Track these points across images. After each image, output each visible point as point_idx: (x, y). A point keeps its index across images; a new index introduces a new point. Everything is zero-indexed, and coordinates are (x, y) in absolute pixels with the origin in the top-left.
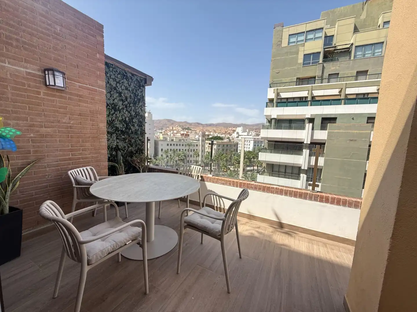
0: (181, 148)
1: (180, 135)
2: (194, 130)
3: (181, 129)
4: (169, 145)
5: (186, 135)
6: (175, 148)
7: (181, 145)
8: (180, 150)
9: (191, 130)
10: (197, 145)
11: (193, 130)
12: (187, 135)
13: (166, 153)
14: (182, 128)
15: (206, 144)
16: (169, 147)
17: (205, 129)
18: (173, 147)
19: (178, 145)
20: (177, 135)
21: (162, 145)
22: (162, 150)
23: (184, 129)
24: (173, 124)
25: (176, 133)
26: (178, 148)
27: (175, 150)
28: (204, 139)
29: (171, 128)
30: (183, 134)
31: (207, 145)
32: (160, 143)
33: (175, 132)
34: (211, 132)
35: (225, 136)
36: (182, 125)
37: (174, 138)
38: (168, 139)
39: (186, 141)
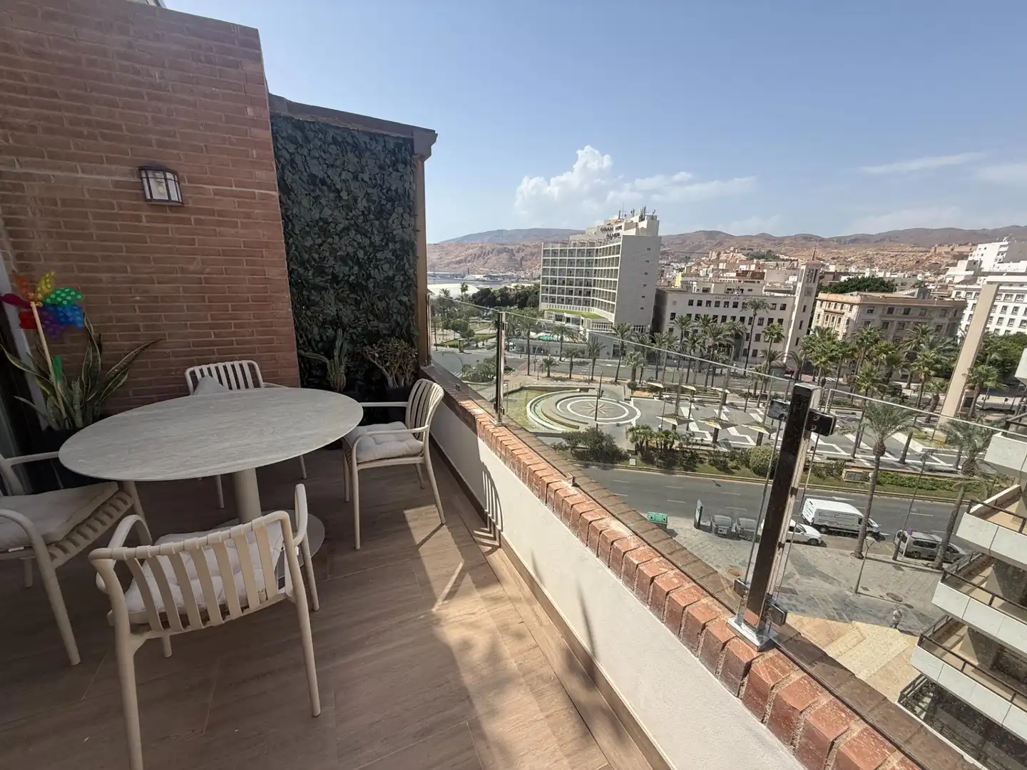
0: (730, 312)
1: (734, 275)
2: (787, 260)
3: (744, 258)
4: (695, 303)
5: (754, 274)
6: (710, 312)
7: (731, 305)
8: (724, 319)
9: (776, 258)
10: (783, 307)
11: (783, 260)
12: (757, 276)
13: (683, 324)
14: (747, 255)
15: (819, 302)
16: (694, 310)
17: (831, 253)
18: (703, 311)
19: (722, 304)
20: (725, 275)
21: (675, 303)
22: (673, 315)
23: (751, 257)
24: (720, 244)
25: (724, 271)
26: (720, 312)
27: (711, 317)
28: (814, 286)
29: (714, 256)
30: (745, 273)
31: (821, 306)
32: (670, 298)
33: (722, 266)
34: (852, 262)
35: (906, 276)
36: (749, 246)
37: (713, 285)
38: (694, 286)
39: (750, 293)
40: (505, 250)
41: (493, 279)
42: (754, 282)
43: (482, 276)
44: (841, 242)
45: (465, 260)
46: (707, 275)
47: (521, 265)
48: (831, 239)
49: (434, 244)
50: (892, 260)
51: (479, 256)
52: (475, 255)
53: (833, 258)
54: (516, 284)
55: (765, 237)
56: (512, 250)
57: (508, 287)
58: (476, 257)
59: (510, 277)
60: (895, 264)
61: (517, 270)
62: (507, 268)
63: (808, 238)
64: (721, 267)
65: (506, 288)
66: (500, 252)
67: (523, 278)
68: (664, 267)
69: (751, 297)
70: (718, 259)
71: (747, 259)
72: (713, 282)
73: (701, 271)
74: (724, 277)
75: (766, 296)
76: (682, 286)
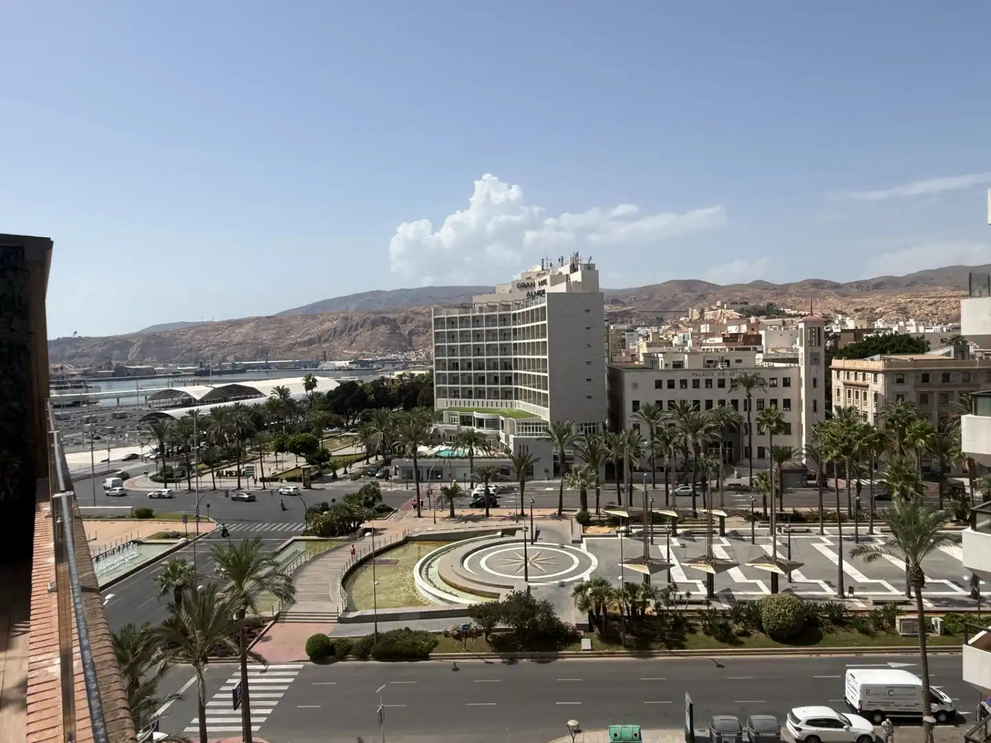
0: (716, 394)
1: (720, 340)
2: (795, 316)
3: (736, 315)
4: (665, 385)
5: (747, 338)
6: (689, 395)
7: (715, 383)
8: (709, 404)
9: (781, 314)
10: (787, 383)
11: (790, 316)
12: (752, 341)
13: (653, 416)
14: (741, 311)
15: (834, 373)
16: (665, 395)
17: (853, 303)
18: (678, 394)
19: (703, 384)
20: (708, 341)
21: (635, 386)
22: (636, 404)
23: (746, 313)
24: (702, 297)
25: (707, 335)
26: (703, 394)
27: (690, 403)
28: (821, 351)
29: (695, 315)
30: (734, 337)
31: (838, 377)
32: (629, 378)
33: (704, 328)
34: (881, 315)
35: (945, 329)
36: (743, 298)
37: (686, 356)
38: (660, 360)
39: (739, 365)
40: (384, 321)
41: (365, 365)
42: (749, 349)
43: (347, 362)
44: (863, 287)
45: (319, 339)
46: (685, 343)
47: (410, 343)
48: (850, 285)
49: (268, 317)
50: (930, 308)
51: (342, 332)
52: (335, 332)
53: (857, 310)
54: (401, 373)
55: (761, 286)
56: (394, 320)
57: (388, 376)
58: (336, 333)
59: (394, 362)
60: (937, 314)
61: (404, 350)
62: (388, 347)
63: (818, 284)
64: (703, 331)
65: (383, 379)
66: (375, 324)
67: (415, 363)
68: (624, 334)
69: (740, 371)
70: (703, 318)
71: (740, 317)
72: (686, 353)
73: (676, 338)
74: (707, 345)
75: (762, 368)
76: (645, 361)
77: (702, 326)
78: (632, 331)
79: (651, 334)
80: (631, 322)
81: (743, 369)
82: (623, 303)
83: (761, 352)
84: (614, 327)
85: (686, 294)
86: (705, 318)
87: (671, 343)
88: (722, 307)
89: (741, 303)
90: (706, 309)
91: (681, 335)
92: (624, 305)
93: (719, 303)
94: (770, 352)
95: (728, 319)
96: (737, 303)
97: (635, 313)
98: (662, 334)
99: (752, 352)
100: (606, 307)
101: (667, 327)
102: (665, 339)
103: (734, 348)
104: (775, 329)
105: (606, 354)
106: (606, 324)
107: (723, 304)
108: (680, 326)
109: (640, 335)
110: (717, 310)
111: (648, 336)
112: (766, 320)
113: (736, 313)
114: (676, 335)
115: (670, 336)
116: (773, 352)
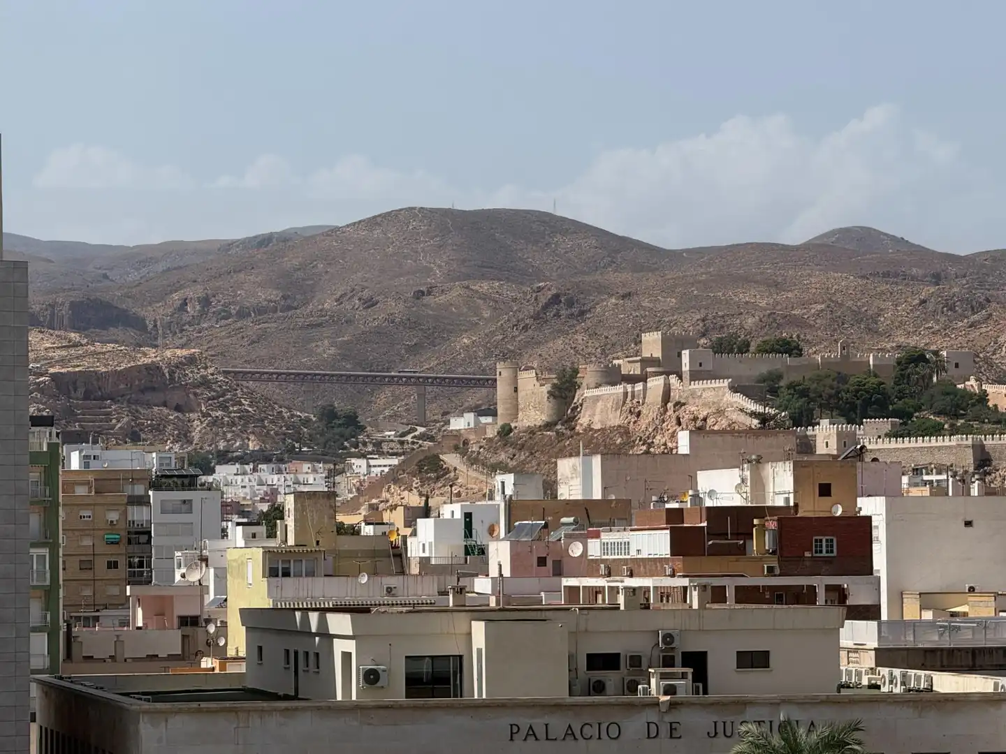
37: (479, 630)
38: (340, 647)
39: (754, 681)
68: (143, 501)
69: (763, 713)
70: (570, 421)
71: (764, 419)
72: (480, 611)
73: (426, 526)
74: (589, 567)
75: (874, 697)
76: (258, 653)
77: (566, 466)
78: (189, 483)
79: (289, 503)
80: (184, 436)
81: (776, 704)
82: (137, 323)
83: (869, 612)
84: (86, 460)
85: (484, 287)
86: (583, 420)
87: (398, 554)
88: (669, 366)
89: (767, 349)
90: (588, 374)
91: (452, 511)
92: (146, 335)
93: (652, 344)
94: (912, 611)
95: (699, 430)
96: (744, 348)
97: (205, 383)
98: (352, 507)
99: (820, 612)
100: (40, 342)
101: (382, 465)
102: (368, 530)
103: (730, 585)
104: (938, 490)
105: (36, 611)
106: (41, 439)
107: (672, 347)
108: (451, 460)
109: (232, 508)
110: (643, 378)
111: (277, 512)
112: (893, 444)
113: (740, 400)
114: (426, 512)
115: (397, 518)
116: (928, 615)
